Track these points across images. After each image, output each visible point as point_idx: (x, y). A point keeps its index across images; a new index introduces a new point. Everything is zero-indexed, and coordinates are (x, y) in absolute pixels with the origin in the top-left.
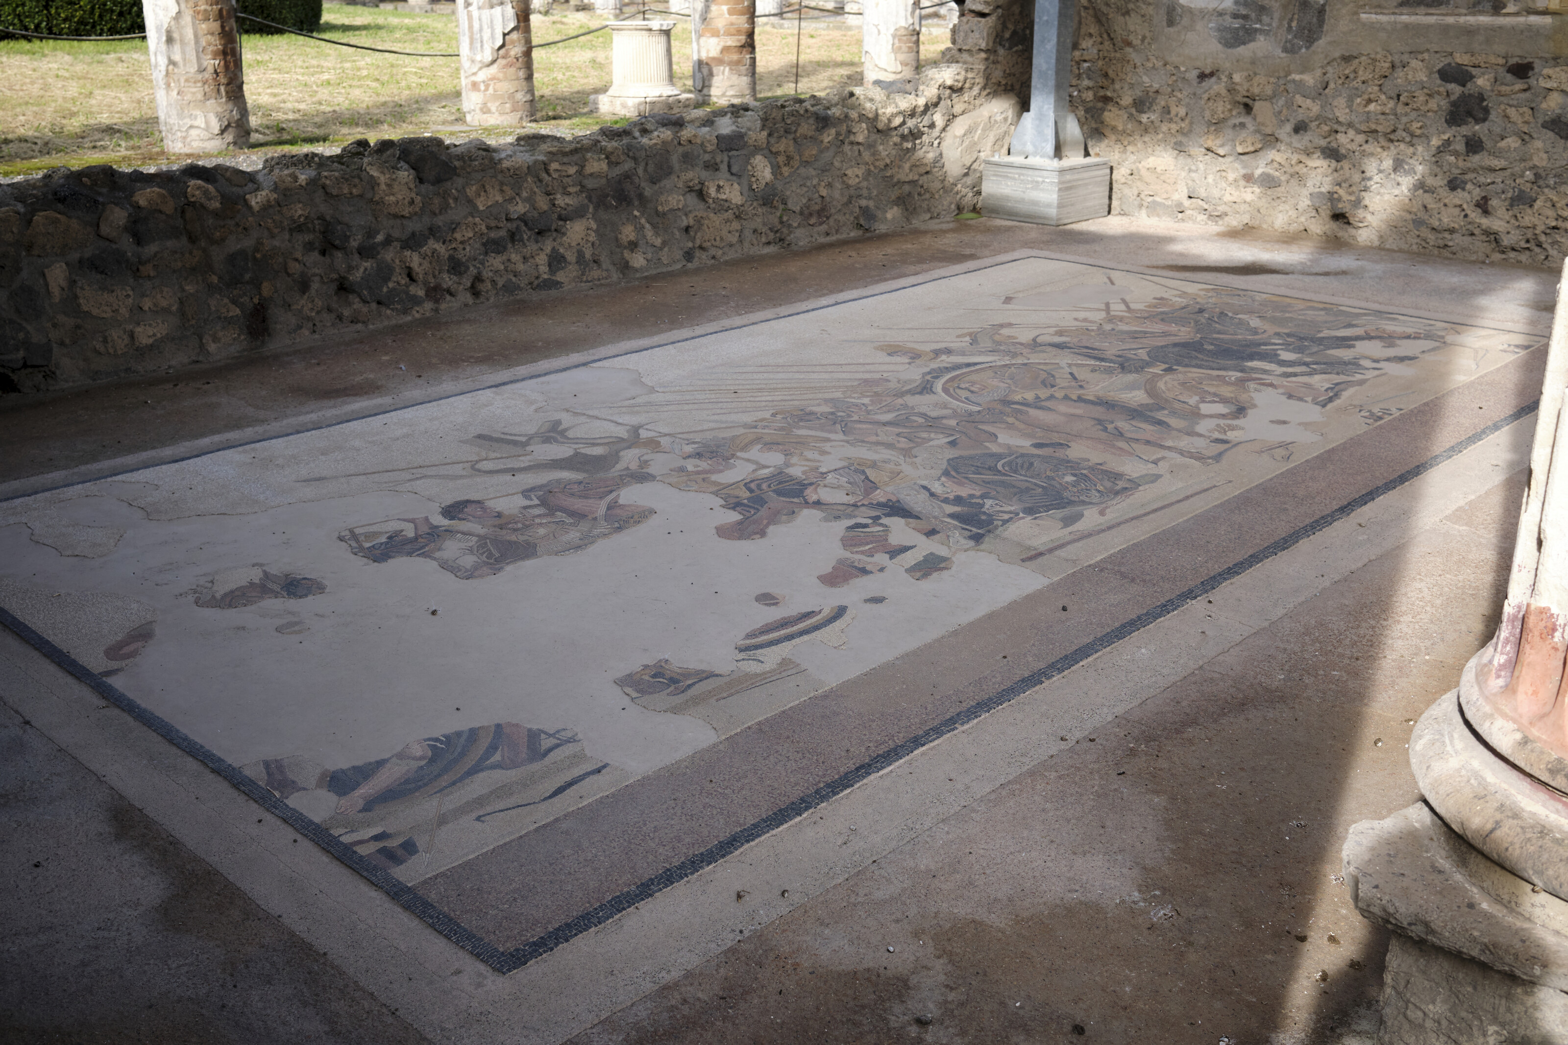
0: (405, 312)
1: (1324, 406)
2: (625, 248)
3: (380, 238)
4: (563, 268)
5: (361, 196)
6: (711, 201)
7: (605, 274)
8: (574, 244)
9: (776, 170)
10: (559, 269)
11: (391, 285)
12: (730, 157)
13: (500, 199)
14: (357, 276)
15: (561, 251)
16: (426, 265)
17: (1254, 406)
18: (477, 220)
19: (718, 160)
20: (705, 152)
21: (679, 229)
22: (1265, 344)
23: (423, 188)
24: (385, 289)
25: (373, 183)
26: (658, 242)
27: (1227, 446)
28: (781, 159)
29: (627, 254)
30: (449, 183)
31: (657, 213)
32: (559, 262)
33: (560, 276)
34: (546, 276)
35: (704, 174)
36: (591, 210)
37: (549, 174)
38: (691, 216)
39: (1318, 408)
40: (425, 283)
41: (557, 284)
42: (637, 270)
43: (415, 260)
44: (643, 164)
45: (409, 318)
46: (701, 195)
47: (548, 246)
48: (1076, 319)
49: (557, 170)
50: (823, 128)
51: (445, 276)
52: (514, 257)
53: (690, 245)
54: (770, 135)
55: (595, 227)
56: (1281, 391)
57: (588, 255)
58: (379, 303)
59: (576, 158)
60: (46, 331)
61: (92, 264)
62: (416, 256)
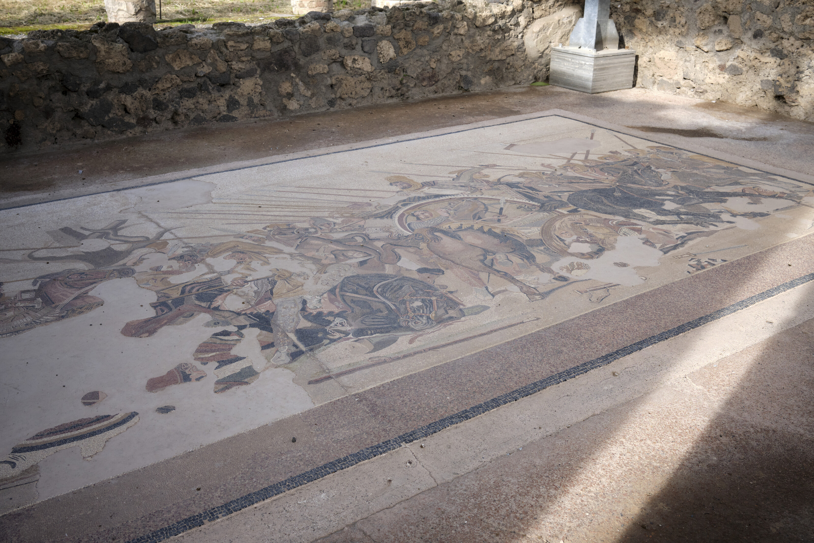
0: (122, 132)
1: (665, 253)
2: (285, 97)
3: (102, 85)
4: (237, 108)
5: (87, 59)
6: (349, 69)
7: (268, 113)
8: (245, 93)
9: (398, 50)
10: (234, 109)
11: (111, 115)
12: (363, 41)
13: (190, 63)
14: (86, 109)
15: (236, 97)
16: (137, 104)
17: (613, 248)
18: (174, 76)
19: (354, 42)
20: (345, 37)
21: (326, 86)
22: (660, 195)
23: (134, 55)
24: (107, 118)
25: (96, 51)
26: (309, 94)
27: (565, 283)
28: (402, 43)
29: (285, 101)
30: (153, 52)
31: (308, 75)
32: (235, 104)
33: (235, 114)
34: (225, 113)
35: (344, 52)
36: (258, 72)
37: (227, 48)
38: (334, 78)
39: (662, 253)
40: (137, 115)
41: (233, 119)
42: (292, 111)
43: (128, 100)
44: (298, 43)
45: (124, 137)
46: (343, 65)
47: (227, 94)
48: (543, 165)
49: (232, 46)
50: (434, 24)
51: (151, 111)
52: (201, 100)
53: (333, 96)
54: (394, 27)
55: (261, 83)
56: (643, 236)
57: (256, 100)
58: (103, 126)
59: (247, 38)
62: (128, 98)
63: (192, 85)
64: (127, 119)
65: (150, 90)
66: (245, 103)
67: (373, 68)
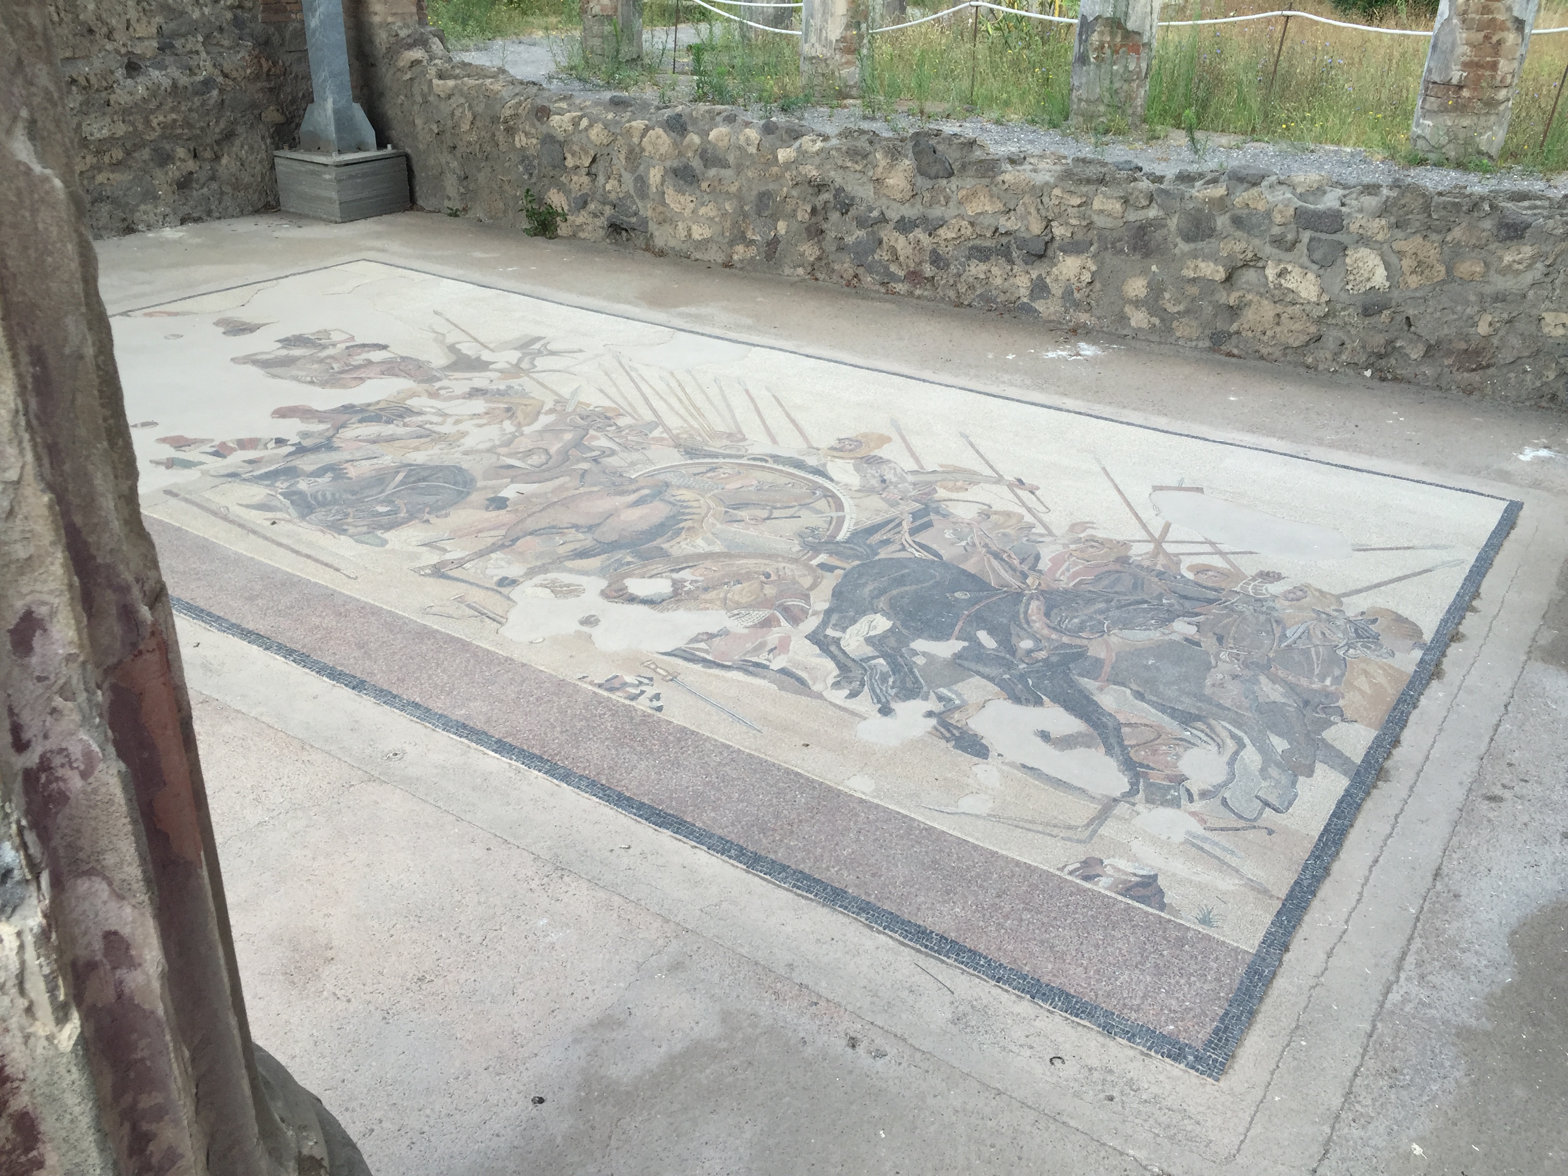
2: (1129, 302)
6: (1271, 285)
7: (1093, 321)
9: (1394, 275)
11: (876, 257)
12: (1313, 239)
15: (1048, 280)
19: (1290, 237)
20: (1274, 223)
21: (1215, 305)
23: (920, 181)
26: (1176, 309)
30: (944, 182)
31: (1181, 276)
32: (1042, 290)
35: (1268, 249)
36: (1093, 249)
38: (1235, 294)
39: (664, 651)
40: (907, 266)
43: (901, 243)
46: (1265, 275)
47: (1036, 270)
49: (1057, 197)
52: (995, 270)
53: (1226, 327)
54: (1393, 226)
57: (1079, 293)
59: (1084, 189)
60: (646, 210)
61: (676, 172)
62: (902, 239)
63: (988, 243)
64: (893, 268)
65: (930, 235)
66: (1059, 292)
67: (1325, 298)
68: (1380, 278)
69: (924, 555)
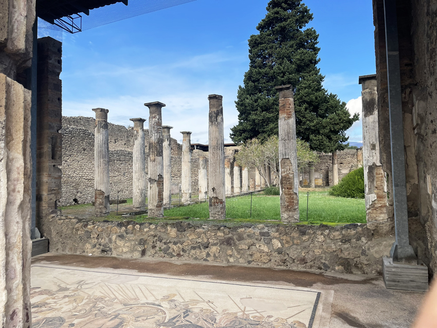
0: (172, 258)
2: (229, 256)
3: (168, 241)
5: (165, 232)
6: (258, 249)
7: (221, 261)
8: (213, 252)
9: (282, 244)
10: (209, 257)
11: (169, 251)
12: (264, 238)
13: (194, 237)
15: (210, 253)
16: (177, 249)
18: (189, 241)
19: (259, 238)
20: (255, 235)
21: (247, 255)
23: (178, 232)
25: (167, 230)
26: (239, 257)
28: (284, 242)
30: (184, 232)
31: (239, 249)
35: (256, 241)
36: (219, 244)
38: (251, 252)
42: (230, 263)
44: (235, 236)
46: (256, 247)
47: (207, 250)
50: (303, 235)
51: (181, 252)
52: (197, 251)
53: (250, 259)
54: (280, 234)
55: (220, 249)
57: (217, 255)
59: (215, 231)
60: (112, 246)
61: (119, 236)
62: (175, 246)
63: (195, 245)
64: (173, 253)
65: (181, 245)
66: (213, 255)
67: (270, 251)
68: (280, 245)
69: (187, 323)
